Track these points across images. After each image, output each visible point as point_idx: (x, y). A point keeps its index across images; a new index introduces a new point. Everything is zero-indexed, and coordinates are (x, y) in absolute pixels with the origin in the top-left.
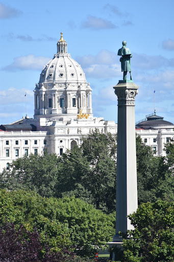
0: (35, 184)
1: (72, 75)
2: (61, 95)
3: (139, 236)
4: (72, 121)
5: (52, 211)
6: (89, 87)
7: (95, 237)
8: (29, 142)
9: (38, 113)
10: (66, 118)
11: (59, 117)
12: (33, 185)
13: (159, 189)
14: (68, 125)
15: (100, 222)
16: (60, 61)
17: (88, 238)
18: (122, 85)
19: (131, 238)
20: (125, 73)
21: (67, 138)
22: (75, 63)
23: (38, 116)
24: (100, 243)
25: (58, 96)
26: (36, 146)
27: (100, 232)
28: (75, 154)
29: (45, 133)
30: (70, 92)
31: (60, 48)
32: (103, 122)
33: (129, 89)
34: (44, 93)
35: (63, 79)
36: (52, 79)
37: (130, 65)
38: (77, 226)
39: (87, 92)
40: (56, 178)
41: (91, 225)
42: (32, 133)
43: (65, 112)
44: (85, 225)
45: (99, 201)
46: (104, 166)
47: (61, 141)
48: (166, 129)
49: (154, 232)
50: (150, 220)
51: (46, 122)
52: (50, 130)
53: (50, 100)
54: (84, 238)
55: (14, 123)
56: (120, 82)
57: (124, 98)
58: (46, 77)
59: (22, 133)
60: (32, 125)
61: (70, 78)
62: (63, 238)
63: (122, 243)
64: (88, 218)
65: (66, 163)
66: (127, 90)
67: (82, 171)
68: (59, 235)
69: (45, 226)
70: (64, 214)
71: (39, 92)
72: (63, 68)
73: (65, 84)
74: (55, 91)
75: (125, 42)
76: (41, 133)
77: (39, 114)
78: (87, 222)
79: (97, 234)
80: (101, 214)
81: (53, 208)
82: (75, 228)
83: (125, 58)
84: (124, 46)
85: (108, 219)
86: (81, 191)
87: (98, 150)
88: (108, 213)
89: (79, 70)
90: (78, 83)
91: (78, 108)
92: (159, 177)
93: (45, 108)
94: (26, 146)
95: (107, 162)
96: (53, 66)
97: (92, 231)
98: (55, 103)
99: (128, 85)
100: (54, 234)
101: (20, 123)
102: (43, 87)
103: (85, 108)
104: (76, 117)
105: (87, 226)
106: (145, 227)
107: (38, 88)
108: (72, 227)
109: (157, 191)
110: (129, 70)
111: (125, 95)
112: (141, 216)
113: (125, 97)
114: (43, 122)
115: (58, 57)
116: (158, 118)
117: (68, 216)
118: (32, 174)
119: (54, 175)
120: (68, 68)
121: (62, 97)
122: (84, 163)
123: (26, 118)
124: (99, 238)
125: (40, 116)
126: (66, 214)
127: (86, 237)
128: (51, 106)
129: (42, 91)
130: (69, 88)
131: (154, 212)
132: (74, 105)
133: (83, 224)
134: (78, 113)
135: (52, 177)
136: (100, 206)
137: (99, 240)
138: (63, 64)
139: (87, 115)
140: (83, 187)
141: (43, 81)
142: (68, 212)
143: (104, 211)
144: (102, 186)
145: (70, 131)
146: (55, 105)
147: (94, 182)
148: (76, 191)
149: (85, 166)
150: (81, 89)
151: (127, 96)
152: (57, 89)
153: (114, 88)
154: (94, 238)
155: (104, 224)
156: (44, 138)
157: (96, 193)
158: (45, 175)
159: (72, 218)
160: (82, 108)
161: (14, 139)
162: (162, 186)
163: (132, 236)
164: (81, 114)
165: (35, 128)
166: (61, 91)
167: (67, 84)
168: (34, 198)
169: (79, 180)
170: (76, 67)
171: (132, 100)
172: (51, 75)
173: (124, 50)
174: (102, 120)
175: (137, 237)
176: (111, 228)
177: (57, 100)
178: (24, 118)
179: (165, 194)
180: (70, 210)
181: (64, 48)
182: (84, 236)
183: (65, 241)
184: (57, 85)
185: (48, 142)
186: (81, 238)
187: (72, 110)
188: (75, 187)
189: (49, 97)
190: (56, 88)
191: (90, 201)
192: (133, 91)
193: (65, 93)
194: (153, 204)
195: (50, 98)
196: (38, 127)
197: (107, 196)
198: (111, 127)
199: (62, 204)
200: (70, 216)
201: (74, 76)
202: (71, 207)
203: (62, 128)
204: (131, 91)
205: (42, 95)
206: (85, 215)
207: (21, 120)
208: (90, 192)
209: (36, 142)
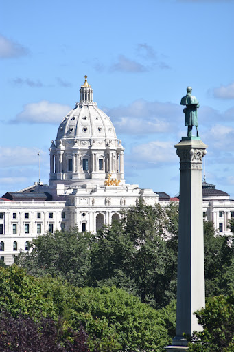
0: (61, 270)
1: (99, 129)
2: (84, 155)
3: (209, 339)
4: (98, 188)
5: (86, 305)
6: (120, 145)
7: (141, 338)
8: (42, 215)
9: (54, 179)
10: (90, 185)
11: (82, 184)
12: (58, 271)
13: (223, 278)
14: (93, 194)
15: (148, 319)
16: (83, 112)
17: (132, 340)
18: (186, 144)
19: (199, 341)
20: (190, 128)
21: (91, 210)
22: (103, 115)
23: (54, 182)
24: (147, 347)
25: (80, 156)
26: (51, 220)
27: (147, 332)
28: (114, 231)
29: (63, 204)
30: (96, 152)
31: (84, 94)
32: (138, 190)
33: (195, 149)
34: (62, 153)
35: (88, 135)
36: (73, 135)
37: (196, 117)
38: (118, 324)
39: (118, 151)
40: (88, 262)
41: (136, 324)
42: (46, 204)
43: (89, 177)
44: (128, 323)
45: (144, 293)
46: (152, 247)
47: (84, 215)
48: (219, 200)
49: (228, 334)
50: (224, 318)
51: (65, 190)
52: (69, 200)
53: (71, 162)
54: (128, 340)
55: (23, 190)
56: (184, 139)
57: (188, 160)
58: (66, 132)
59: (34, 204)
60: (46, 193)
61: (96, 134)
62: (110, 339)
63: (188, 347)
64: (133, 314)
65: (102, 242)
66: (192, 150)
67: (124, 253)
68: (106, 335)
69: (87, 324)
70: (102, 307)
71: (56, 151)
72: (87, 121)
73: (90, 141)
74: (77, 150)
75: (190, 88)
76: (58, 204)
77: (56, 179)
78: (131, 319)
79: (144, 335)
80: (148, 310)
81: (87, 300)
82: (116, 327)
83: (190, 108)
84: (189, 94)
85: (157, 316)
86: (121, 279)
87: (143, 226)
88: (157, 308)
89: (108, 123)
90: (105, 140)
91: (106, 172)
92: (223, 263)
93: (63, 172)
94: (39, 220)
95: (155, 242)
96: (74, 118)
97: (137, 331)
98: (76, 165)
99: (193, 143)
100: (100, 335)
101: (31, 191)
102: (61, 145)
103: (115, 172)
104: (103, 183)
105: (131, 324)
106: (216, 327)
107: (55, 146)
108: (111, 325)
109: (220, 280)
110: (195, 124)
111: (190, 156)
112: (212, 313)
113: (190, 159)
114: (61, 189)
115: (81, 107)
116: (209, 187)
117: (107, 311)
118: (57, 256)
119: (85, 258)
120: (94, 121)
121: (86, 158)
122: (126, 243)
123: (39, 184)
124: (147, 341)
125: (57, 182)
126: (104, 309)
127: (130, 338)
128: (71, 169)
129: (60, 150)
130: (95, 146)
131: (228, 307)
132: (101, 168)
133: (125, 322)
134: (106, 178)
135: (83, 260)
136: (147, 298)
137: (146, 343)
138: (87, 116)
139: (117, 181)
140: (124, 275)
141: (62, 137)
142: (107, 307)
143: (151, 305)
144: (149, 272)
145: (96, 201)
146: (76, 168)
147: (138, 267)
148: (115, 279)
149: (128, 247)
150: (111, 148)
151: (193, 157)
152: (80, 148)
153: (175, 146)
154: (140, 340)
155: (153, 322)
156: (62, 210)
157: (141, 281)
158: (74, 258)
159: (112, 314)
160: (111, 172)
161: (24, 211)
162: (227, 274)
163: (199, 339)
164: (110, 180)
165: (50, 197)
166: (84, 150)
167: (92, 141)
168: (63, 288)
169: (119, 264)
170: (104, 120)
171: (198, 163)
172: (72, 130)
173: (189, 99)
174: (136, 188)
175: (207, 340)
176: (162, 328)
177: (79, 161)
178: (36, 184)
179: (231, 284)
180: (109, 303)
181: (89, 95)
182: (127, 338)
183: (113, 344)
184: (79, 142)
185: (67, 215)
186: (123, 340)
187: (98, 174)
188: (114, 274)
189: (68, 157)
190: (78, 146)
191: (134, 292)
192: (200, 151)
193: (89, 153)
194: (227, 297)
195: (70, 158)
196: (54, 196)
197: (155, 285)
198: (148, 197)
199: (100, 295)
200: (109, 311)
201: (102, 130)
202: (110, 300)
203: (84, 197)
204: (198, 151)
205: (60, 155)
206: (129, 311)
207: (32, 187)
208: (133, 280)
209: (51, 216)
